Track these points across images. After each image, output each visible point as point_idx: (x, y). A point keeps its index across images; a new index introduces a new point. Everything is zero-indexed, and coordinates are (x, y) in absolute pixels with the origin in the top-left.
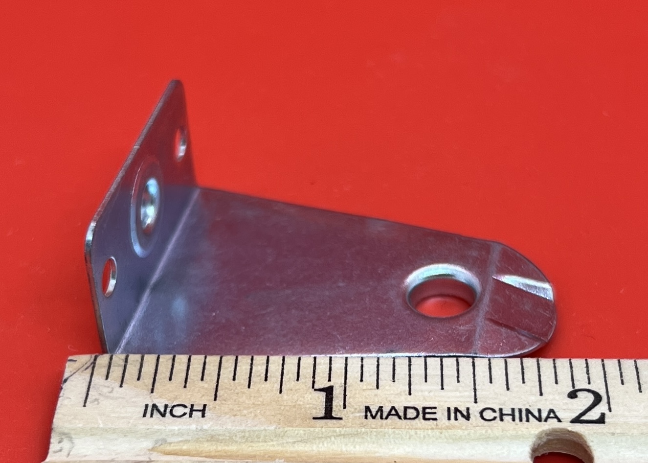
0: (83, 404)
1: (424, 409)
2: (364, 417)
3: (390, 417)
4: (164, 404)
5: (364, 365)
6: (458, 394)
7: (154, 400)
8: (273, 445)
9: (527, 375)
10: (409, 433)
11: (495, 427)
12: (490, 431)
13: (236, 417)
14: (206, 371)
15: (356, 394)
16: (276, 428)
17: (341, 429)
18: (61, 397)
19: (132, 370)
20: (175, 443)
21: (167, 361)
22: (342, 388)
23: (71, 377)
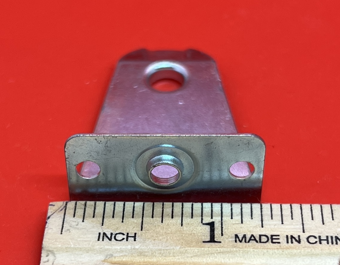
0: (61, 233)
1: (272, 236)
2: (234, 241)
3: (251, 241)
4: (110, 233)
5: (233, 209)
6: (292, 227)
7: (104, 230)
8: (179, 259)
9: (335, 214)
10: (263, 251)
11: (317, 247)
12: (313, 250)
13: (155, 241)
14: (135, 212)
15: (228, 226)
16: (180, 248)
17: (221, 249)
18: (46, 228)
19: (89, 211)
20: (117, 256)
21: (110, 206)
22: (220, 223)
23: (52, 216)
